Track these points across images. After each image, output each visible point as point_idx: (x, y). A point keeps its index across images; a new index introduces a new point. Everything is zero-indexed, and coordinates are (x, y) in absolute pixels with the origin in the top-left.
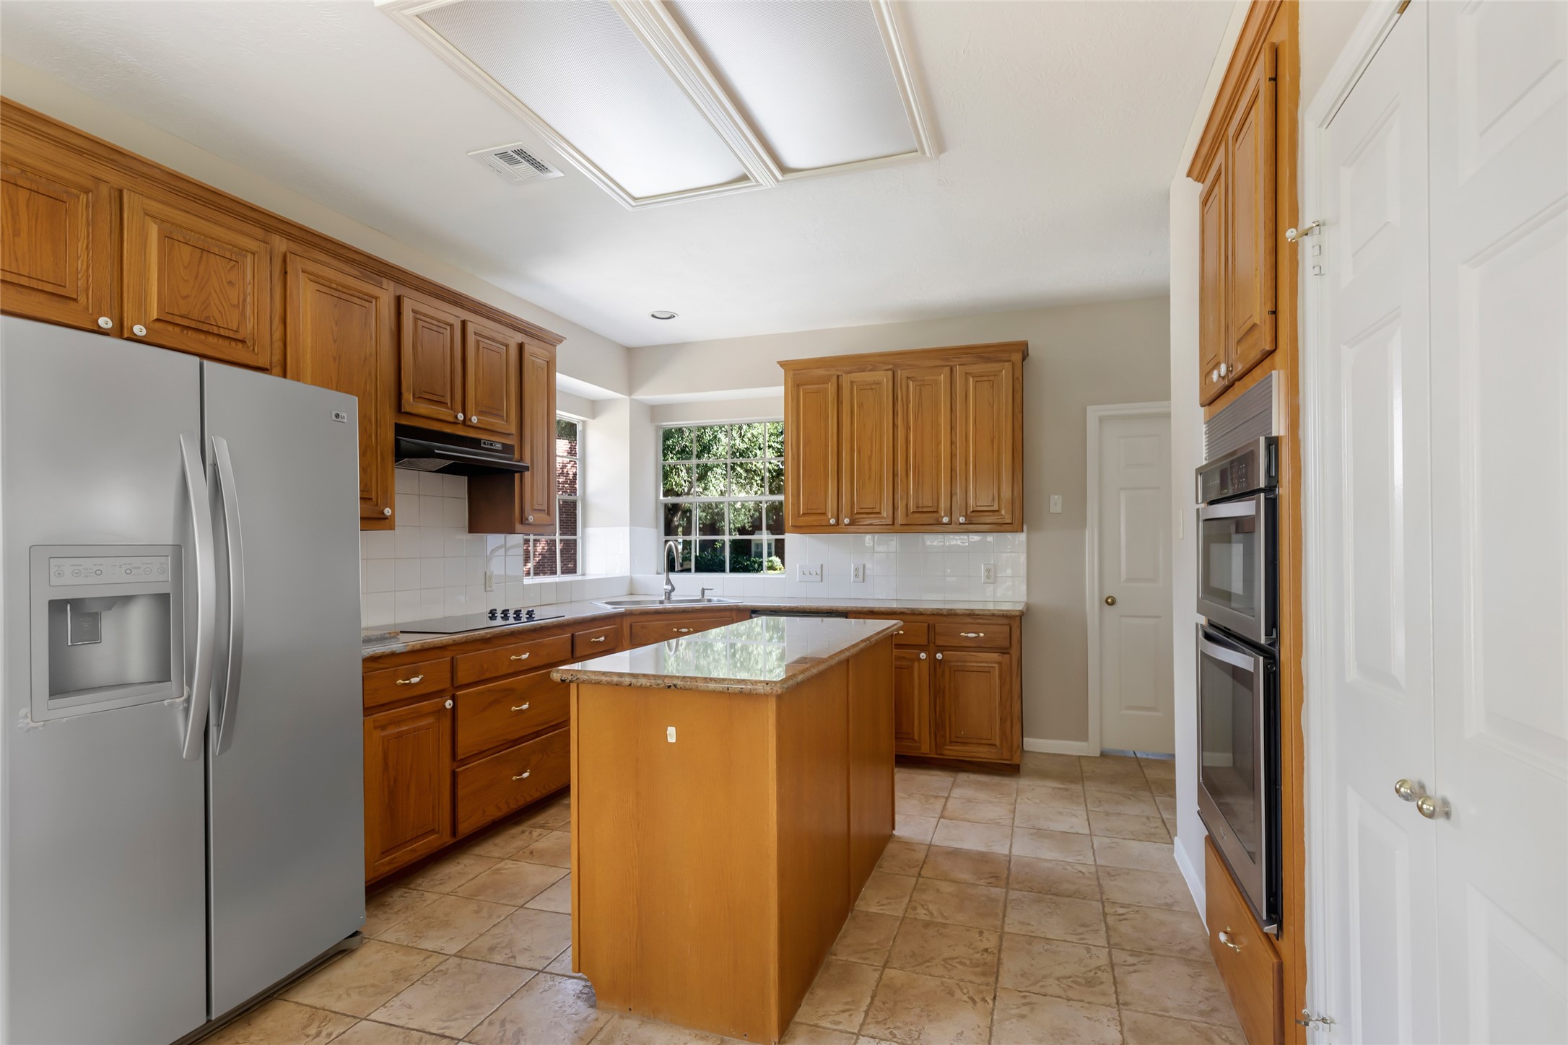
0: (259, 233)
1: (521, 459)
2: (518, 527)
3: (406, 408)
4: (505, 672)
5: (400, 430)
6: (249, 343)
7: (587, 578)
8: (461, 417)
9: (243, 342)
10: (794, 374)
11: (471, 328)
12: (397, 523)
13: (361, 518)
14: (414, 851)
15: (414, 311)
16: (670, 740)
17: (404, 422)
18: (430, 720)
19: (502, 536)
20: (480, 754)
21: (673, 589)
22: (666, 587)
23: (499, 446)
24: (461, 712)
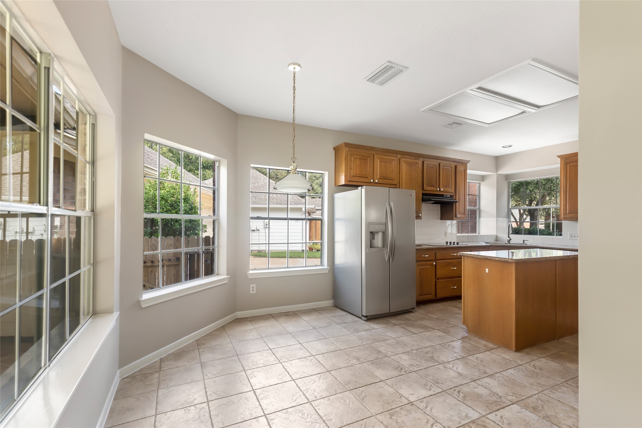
0: (395, 155)
1: (456, 199)
2: (454, 218)
3: (425, 189)
4: (450, 258)
5: (423, 194)
6: (393, 180)
7: (481, 234)
8: (438, 189)
9: (392, 179)
10: (565, 160)
11: (441, 165)
12: (422, 218)
13: (416, 217)
14: (426, 297)
15: (427, 164)
16: (487, 272)
17: (424, 192)
18: (430, 266)
19: (450, 221)
20: (443, 278)
21: (510, 239)
22: (508, 239)
23: (449, 196)
24: (437, 266)
